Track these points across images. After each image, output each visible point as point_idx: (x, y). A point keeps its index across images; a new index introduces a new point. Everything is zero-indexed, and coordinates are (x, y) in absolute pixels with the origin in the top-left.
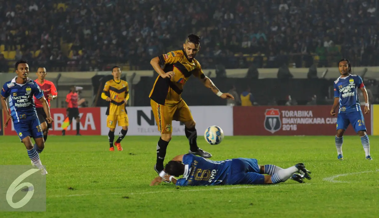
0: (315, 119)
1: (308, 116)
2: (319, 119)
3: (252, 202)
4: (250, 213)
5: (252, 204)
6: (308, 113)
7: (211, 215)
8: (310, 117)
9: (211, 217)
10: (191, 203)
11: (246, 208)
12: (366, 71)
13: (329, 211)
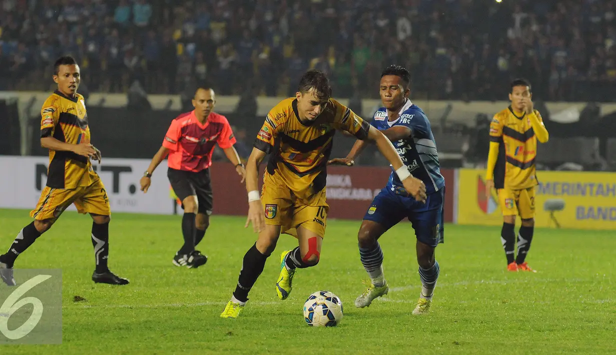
0: (355, 191)
1: (343, 185)
2: (361, 191)
3: (231, 330)
4: (226, 350)
5: (230, 333)
6: (343, 180)
7: (155, 351)
8: (346, 187)
9: (155, 354)
10: (120, 329)
11: (220, 340)
12: (449, 108)
13: (368, 349)
